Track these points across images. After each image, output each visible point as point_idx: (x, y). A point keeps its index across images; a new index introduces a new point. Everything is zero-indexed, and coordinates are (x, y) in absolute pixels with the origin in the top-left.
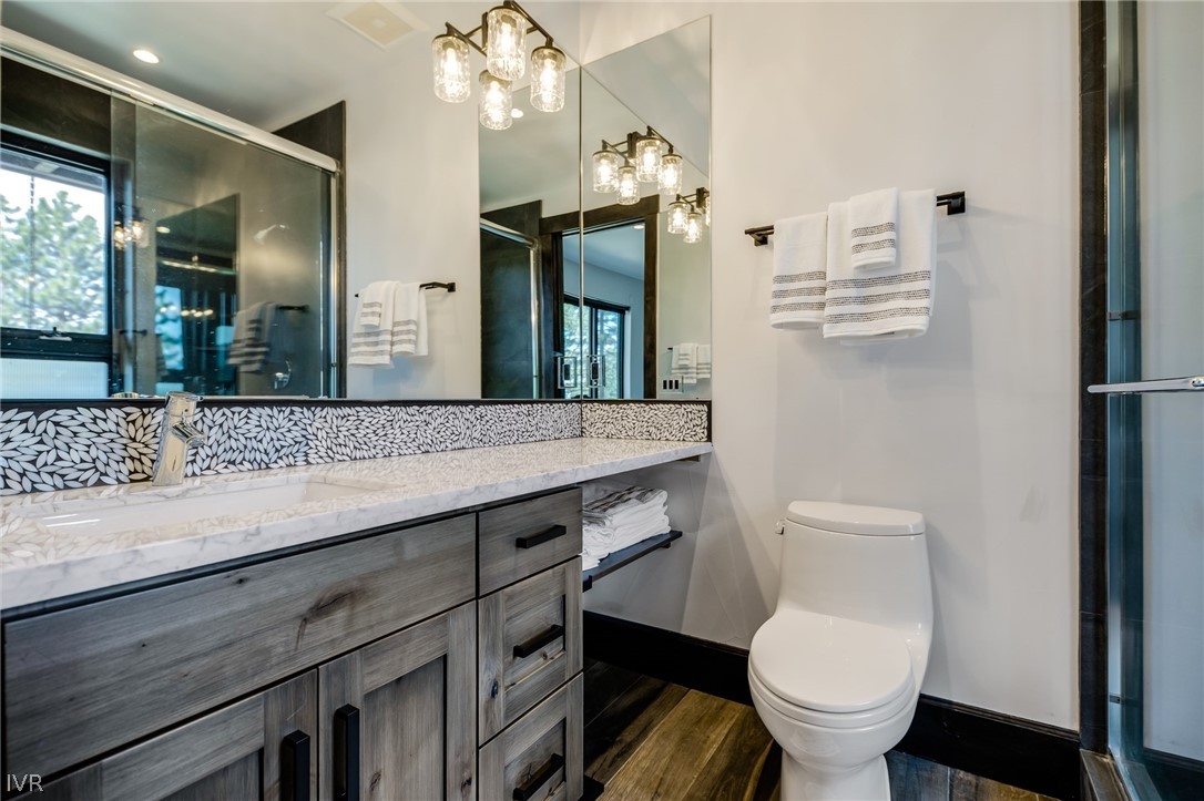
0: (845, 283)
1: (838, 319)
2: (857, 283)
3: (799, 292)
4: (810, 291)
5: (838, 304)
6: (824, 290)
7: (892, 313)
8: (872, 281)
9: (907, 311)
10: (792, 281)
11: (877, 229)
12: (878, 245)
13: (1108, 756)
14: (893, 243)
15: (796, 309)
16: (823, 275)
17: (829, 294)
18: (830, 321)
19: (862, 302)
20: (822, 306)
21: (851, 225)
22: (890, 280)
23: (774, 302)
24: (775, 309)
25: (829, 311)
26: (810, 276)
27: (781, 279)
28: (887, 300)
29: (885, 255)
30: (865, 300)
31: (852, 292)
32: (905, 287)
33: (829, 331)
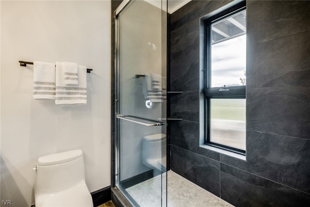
0: (63, 88)
1: (61, 98)
2: (66, 88)
3: (46, 88)
4: (50, 89)
5: (60, 94)
6: (55, 89)
7: (77, 98)
8: (71, 89)
9: (81, 98)
10: (42, 84)
11: (73, 74)
12: (73, 79)
13: (115, 187)
14: (77, 79)
15: (44, 94)
16: (54, 84)
17: (57, 91)
18: (58, 99)
19: (68, 94)
20: (55, 94)
21: (64, 71)
22: (76, 89)
23: (34, 91)
24: (35, 93)
25: (57, 96)
26: (49, 83)
27: (37, 83)
28: (75, 94)
29: (75, 82)
30: (69, 93)
31: (65, 91)
32: (80, 91)
33: (57, 102)
